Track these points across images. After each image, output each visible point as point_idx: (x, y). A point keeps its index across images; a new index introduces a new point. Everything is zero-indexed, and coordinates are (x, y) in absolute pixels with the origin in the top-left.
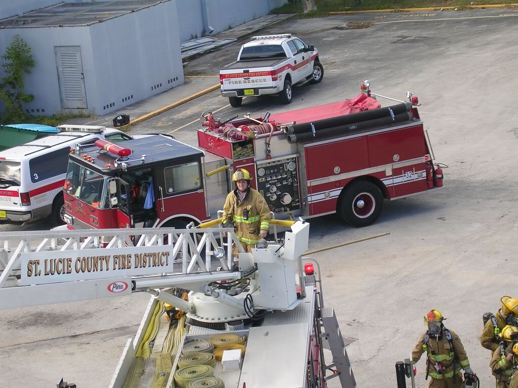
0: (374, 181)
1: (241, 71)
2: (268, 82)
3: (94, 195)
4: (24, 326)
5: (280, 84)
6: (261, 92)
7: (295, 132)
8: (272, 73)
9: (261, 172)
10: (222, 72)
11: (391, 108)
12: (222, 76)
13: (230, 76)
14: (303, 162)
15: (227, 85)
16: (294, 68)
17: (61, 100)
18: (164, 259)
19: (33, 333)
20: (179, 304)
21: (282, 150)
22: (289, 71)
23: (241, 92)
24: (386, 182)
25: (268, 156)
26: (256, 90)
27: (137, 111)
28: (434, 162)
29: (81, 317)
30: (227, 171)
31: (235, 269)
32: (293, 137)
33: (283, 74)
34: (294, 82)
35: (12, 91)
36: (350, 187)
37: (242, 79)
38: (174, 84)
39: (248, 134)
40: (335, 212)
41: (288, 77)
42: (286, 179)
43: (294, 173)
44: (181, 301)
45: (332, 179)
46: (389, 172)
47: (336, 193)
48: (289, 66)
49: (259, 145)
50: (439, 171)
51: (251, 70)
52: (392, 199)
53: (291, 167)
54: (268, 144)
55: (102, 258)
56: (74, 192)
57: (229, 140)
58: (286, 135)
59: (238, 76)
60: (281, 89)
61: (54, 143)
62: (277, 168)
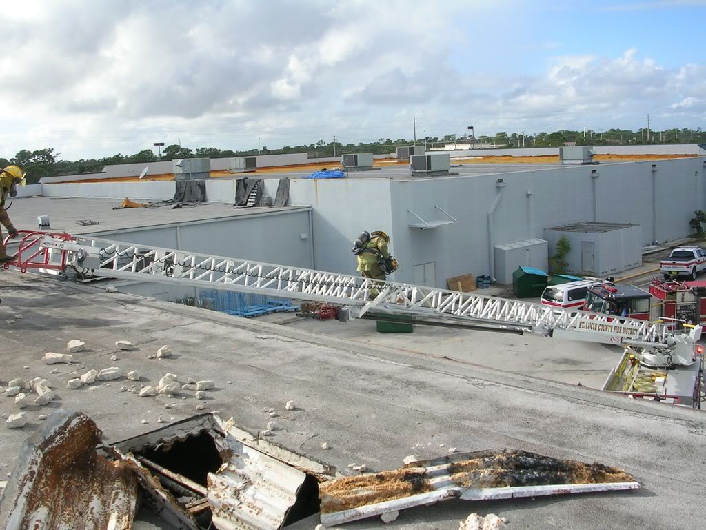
1: (672, 262)
2: (684, 269)
3: (598, 309)
4: (560, 363)
5: (690, 270)
6: (680, 273)
7: (697, 291)
8: (687, 265)
9: (679, 308)
10: (662, 262)
12: (662, 264)
13: (666, 264)
14: (699, 306)
15: (664, 268)
16: (698, 264)
17: (582, 267)
18: (635, 332)
19: (564, 367)
20: (637, 356)
21: (689, 298)
22: (696, 264)
23: (670, 272)
25: (683, 301)
26: (678, 272)
27: (618, 276)
29: (586, 363)
30: (662, 305)
31: (665, 343)
32: (696, 293)
33: (693, 266)
34: (697, 270)
35: (559, 260)
37: (671, 266)
38: (637, 265)
39: (674, 289)
41: (695, 267)
42: (690, 313)
43: (694, 310)
44: (639, 355)
48: (696, 262)
49: (679, 295)
51: (676, 262)
53: (693, 307)
54: (683, 295)
55: (610, 326)
56: (588, 306)
57: (665, 291)
58: (692, 292)
59: (669, 264)
60: (691, 273)
61: (580, 284)
62: (686, 307)
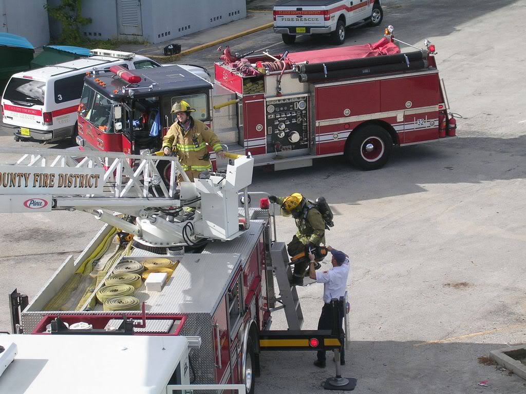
0: (385, 126)
1: (294, 8)
2: (320, 21)
3: (102, 119)
4: (18, 240)
5: (332, 24)
6: (312, 31)
8: (324, 13)
9: (271, 109)
10: (276, 8)
11: (407, 54)
12: (276, 13)
14: (313, 103)
15: (280, 22)
16: (349, 10)
17: (118, 26)
18: (93, 181)
19: (25, 247)
21: (292, 87)
22: (344, 11)
23: (293, 29)
24: (396, 128)
25: (279, 94)
26: (308, 29)
27: (192, 41)
28: (448, 111)
30: (237, 104)
31: (176, 196)
32: (304, 76)
33: (337, 14)
34: (349, 22)
36: (360, 130)
37: (295, 17)
38: (235, 17)
39: (260, 70)
40: (342, 153)
41: (342, 18)
42: (295, 117)
43: (304, 112)
45: (342, 121)
46: (400, 118)
47: (345, 135)
48: (344, 7)
49: (270, 82)
50: (453, 121)
51: (304, 8)
52: (402, 145)
53: (301, 106)
54: (279, 82)
55: (20, 175)
56: (85, 114)
57: (241, 75)
58: (297, 75)
59: (291, 13)
60: (334, 29)
62: (285, 107)
